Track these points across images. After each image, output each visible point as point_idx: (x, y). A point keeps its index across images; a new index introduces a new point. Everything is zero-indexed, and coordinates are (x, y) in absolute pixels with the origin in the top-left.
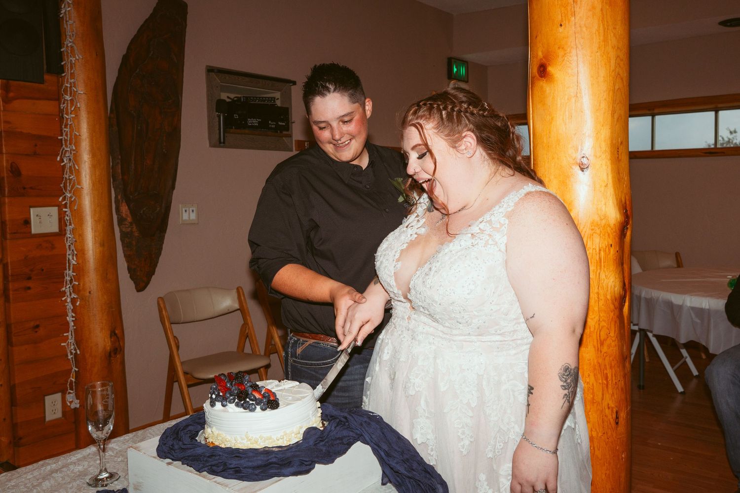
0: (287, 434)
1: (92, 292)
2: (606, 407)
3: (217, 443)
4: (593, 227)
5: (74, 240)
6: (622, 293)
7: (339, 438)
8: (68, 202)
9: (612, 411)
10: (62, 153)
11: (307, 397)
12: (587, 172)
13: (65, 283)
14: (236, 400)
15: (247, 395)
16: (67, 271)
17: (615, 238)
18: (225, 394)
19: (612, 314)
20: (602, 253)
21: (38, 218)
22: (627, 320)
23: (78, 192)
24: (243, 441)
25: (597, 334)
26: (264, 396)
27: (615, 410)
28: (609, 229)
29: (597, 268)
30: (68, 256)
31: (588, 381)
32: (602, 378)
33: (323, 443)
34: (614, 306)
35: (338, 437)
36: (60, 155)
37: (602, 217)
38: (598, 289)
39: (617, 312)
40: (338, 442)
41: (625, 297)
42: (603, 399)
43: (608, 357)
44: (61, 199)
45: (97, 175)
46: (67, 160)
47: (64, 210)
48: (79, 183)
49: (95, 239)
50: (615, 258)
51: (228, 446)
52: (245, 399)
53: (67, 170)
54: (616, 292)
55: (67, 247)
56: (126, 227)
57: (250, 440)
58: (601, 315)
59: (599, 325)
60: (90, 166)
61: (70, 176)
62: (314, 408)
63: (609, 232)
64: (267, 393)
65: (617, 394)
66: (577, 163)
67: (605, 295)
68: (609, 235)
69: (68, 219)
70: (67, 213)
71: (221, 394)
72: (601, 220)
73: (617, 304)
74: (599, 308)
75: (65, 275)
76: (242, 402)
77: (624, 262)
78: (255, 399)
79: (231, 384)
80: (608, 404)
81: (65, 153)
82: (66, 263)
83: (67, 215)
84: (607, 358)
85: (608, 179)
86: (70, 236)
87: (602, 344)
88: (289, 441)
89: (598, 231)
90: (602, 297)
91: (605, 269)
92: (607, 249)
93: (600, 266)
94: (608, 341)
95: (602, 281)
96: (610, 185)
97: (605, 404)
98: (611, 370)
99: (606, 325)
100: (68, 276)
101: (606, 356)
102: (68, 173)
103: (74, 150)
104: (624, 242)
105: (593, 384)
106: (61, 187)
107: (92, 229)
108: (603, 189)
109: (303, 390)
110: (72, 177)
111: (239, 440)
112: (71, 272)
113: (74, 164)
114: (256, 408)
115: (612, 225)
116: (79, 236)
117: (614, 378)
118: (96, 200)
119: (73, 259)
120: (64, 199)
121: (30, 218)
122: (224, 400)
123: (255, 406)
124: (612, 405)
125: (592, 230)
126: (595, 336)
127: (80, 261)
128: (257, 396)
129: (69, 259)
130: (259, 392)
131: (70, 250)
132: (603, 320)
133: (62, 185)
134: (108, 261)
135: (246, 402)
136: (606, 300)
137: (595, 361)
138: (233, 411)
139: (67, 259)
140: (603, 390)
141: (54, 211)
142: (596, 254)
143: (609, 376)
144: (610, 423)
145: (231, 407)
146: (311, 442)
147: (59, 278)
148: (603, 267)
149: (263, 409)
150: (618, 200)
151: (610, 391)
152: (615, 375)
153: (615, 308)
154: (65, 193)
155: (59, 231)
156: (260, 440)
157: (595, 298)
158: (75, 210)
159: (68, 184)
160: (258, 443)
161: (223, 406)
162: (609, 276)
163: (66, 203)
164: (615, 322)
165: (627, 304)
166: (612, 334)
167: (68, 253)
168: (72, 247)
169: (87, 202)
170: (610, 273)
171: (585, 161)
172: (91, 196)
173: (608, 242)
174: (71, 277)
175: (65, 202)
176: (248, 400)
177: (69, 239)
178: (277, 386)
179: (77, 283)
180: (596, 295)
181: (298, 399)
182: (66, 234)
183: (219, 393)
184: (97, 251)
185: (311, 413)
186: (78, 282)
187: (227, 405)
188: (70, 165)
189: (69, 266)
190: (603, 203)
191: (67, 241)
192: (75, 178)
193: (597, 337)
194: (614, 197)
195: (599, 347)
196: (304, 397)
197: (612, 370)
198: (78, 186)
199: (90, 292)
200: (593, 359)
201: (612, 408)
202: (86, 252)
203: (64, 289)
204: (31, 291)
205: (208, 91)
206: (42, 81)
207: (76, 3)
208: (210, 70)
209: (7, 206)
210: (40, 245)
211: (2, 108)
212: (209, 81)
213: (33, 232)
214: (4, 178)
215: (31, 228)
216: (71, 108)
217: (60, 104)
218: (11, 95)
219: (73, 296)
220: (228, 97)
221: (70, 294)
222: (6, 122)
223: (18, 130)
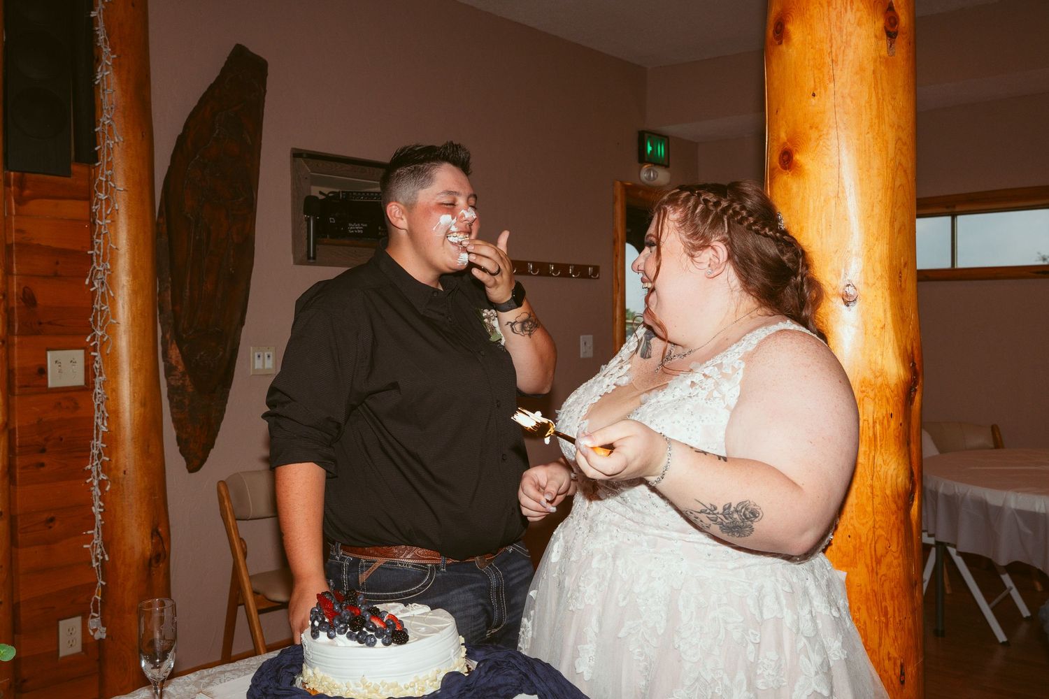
0: (419, 680)
1: (127, 472)
2: (886, 658)
3: (320, 691)
4: (864, 388)
5: (105, 396)
6: (909, 486)
7: (492, 688)
8: (98, 343)
9: (895, 664)
10: (92, 273)
11: (448, 628)
12: (854, 308)
13: (91, 459)
14: (349, 630)
15: (364, 623)
16: (95, 442)
17: (896, 405)
18: (333, 620)
19: (893, 518)
20: (878, 427)
21: (57, 365)
22: (917, 526)
23: (111, 329)
24: (358, 688)
25: (870, 548)
26: (387, 625)
27: (899, 663)
28: (888, 392)
29: (869, 448)
30: (96, 420)
31: (857, 617)
32: (879, 613)
33: (472, 692)
34: (897, 506)
35: (490, 686)
36: (90, 275)
37: (878, 374)
38: (872, 480)
39: (901, 515)
40: (491, 693)
41: (912, 492)
42: (880, 645)
43: (888, 582)
44: (88, 339)
45: (138, 305)
46: (98, 284)
47: (93, 354)
48: (114, 317)
49: (134, 396)
50: (898, 434)
51: (336, 695)
52: (360, 629)
53: (98, 297)
54: (899, 485)
55: (96, 407)
56: (176, 380)
57: (367, 687)
58: (877, 519)
59: (874, 533)
60: (130, 292)
61: (102, 306)
62: (456, 645)
63: (888, 395)
64: (392, 621)
65: (901, 638)
66: (839, 295)
67: (883, 489)
68: (888, 400)
69: (98, 366)
70: (97, 359)
71: (327, 620)
72: (876, 377)
73: (900, 503)
74: (873, 509)
75: (91, 446)
76: (357, 633)
77: (912, 439)
78: (374, 629)
79: (341, 607)
80: (889, 654)
81: (96, 274)
82: (93, 429)
83: (97, 362)
84: (887, 585)
85: (886, 318)
86: (99, 391)
87: (879, 562)
88: (423, 690)
89: (871, 394)
90: (877, 492)
91: (883, 450)
92: (885, 422)
93: (876, 446)
94: (888, 559)
95: (878, 469)
96: (890, 326)
97: (884, 652)
98: (892, 602)
99: (884, 533)
100: (95, 448)
101: (885, 580)
102: (100, 302)
103: (108, 270)
104: (910, 411)
105: (865, 623)
106: (90, 322)
107: (130, 381)
108: (878, 332)
109: (441, 619)
110: (105, 307)
111: (353, 687)
112: (99, 442)
113: (108, 290)
114: (375, 641)
115: (892, 386)
116: (112, 392)
117: (897, 614)
118: (137, 341)
119: (103, 424)
120: (93, 339)
121: (46, 365)
122: (331, 629)
123: (374, 638)
124: (894, 654)
125: (863, 392)
126: (867, 550)
127: (113, 428)
128: (378, 624)
129: (97, 424)
130: (381, 619)
131: (99, 411)
132: (880, 526)
133: (91, 319)
134: (150, 428)
135: (362, 633)
136: (885, 497)
137: (869, 588)
138: (344, 645)
139: (95, 424)
140: (881, 632)
141: (79, 355)
142: (869, 428)
143: (890, 610)
144: (892, 681)
145: (342, 639)
146: (455, 693)
147: (84, 451)
148: (879, 448)
149: (386, 644)
150: (902, 348)
151: (892, 633)
152: (898, 609)
153: (898, 509)
154: (94, 331)
155: (85, 384)
156: (381, 688)
157: (867, 493)
158: (108, 354)
159: (99, 318)
160: (380, 692)
161: (330, 637)
162: (888, 461)
163: (96, 344)
164: (899, 530)
165: (916, 503)
166: (894, 548)
167: (96, 416)
168: (102, 407)
169: (124, 343)
170: (890, 459)
171: (851, 291)
172: (130, 335)
173: (887, 411)
174: (99, 450)
175: (94, 343)
176: (364, 629)
177: (98, 396)
178: (403, 611)
179: (108, 459)
180: (869, 490)
181: (435, 631)
182: (94, 388)
183: (324, 619)
184: (136, 413)
185: (453, 651)
186: (109, 457)
187: (335, 636)
188: (103, 290)
189: (97, 434)
190: (878, 352)
191: (95, 398)
192: (109, 310)
193: (871, 552)
194: (896, 345)
195: (874, 565)
196: (442, 629)
197: (894, 601)
198: (112, 321)
199: (125, 472)
200: (865, 585)
201: (895, 659)
202: (120, 415)
203: (89, 467)
204: (42, 469)
205: (293, 184)
206: (67, 173)
207: (117, 65)
208: (297, 154)
209: (16, 347)
210: (60, 404)
211: (14, 212)
212: (295, 171)
213: (50, 385)
214: (13, 308)
215: (47, 379)
216: (106, 211)
217: (91, 205)
218: (27, 192)
219: (102, 476)
220: (321, 193)
221: (98, 475)
222: (18, 231)
223: (35, 242)
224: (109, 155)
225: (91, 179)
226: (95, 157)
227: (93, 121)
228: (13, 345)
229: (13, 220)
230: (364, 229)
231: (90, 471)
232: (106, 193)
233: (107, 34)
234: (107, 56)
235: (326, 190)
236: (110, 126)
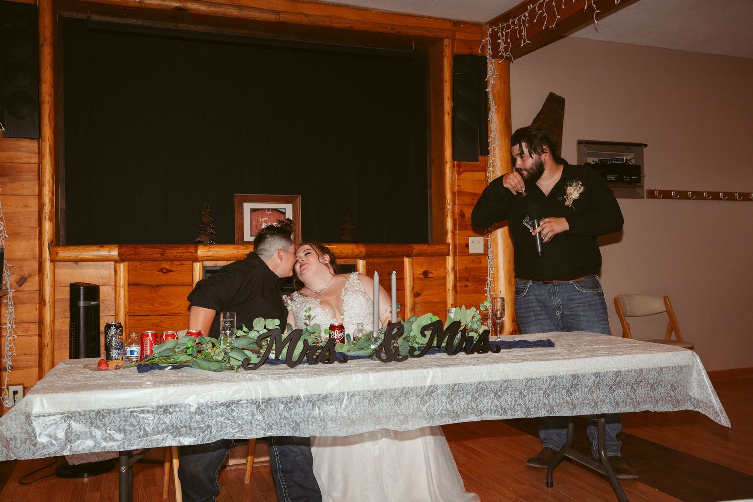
5: (493, 258)
13: (487, 285)
16: (488, 278)
21: (473, 243)
30: (489, 268)
47: (487, 239)
49: (505, 259)
55: (489, 263)
69: (490, 245)
75: (487, 280)
82: (488, 272)
83: (489, 242)
86: (490, 255)
100: (489, 281)
112: (490, 278)
116: (495, 256)
119: (492, 270)
121: (469, 243)
127: (496, 272)
139: (489, 270)
141: (482, 239)
147: (484, 281)
155: (484, 252)
158: (494, 240)
163: (489, 235)
167: (489, 266)
168: (491, 263)
169: (500, 234)
179: (494, 285)
182: (488, 254)
184: (506, 266)
186: (495, 284)
189: (490, 274)
191: (489, 258)
202: (499, 266)
203: (486, 288)
204: (468, 288)
205: (578, 157)
206: (477, 160)
207: (498, 111)
208: (580, 142)
209: (457, 236)
210: (474, 260)
211: (456, 178)
212: (579, 150)
213: (471, 252)
214: (456, 219)
215: (469, 249)
216: (493, 175)
217: (486, 173)
218: (461, 170)
219: (492, 293)
220: (593, 161)
221: (490, 292)
222: (458, 186)
223: (464, 190)
224: (494, 151)
225: (486, 163)
226: (488, 153)
227: (487, 137)
228: (456, 234)
229: (456, 181)
230: (616, 178)
231: (487, 291)
232: (493, 168)
233: (494, 98)
234: (493, 108)
235: (597, 160)
236: (495, 138)
